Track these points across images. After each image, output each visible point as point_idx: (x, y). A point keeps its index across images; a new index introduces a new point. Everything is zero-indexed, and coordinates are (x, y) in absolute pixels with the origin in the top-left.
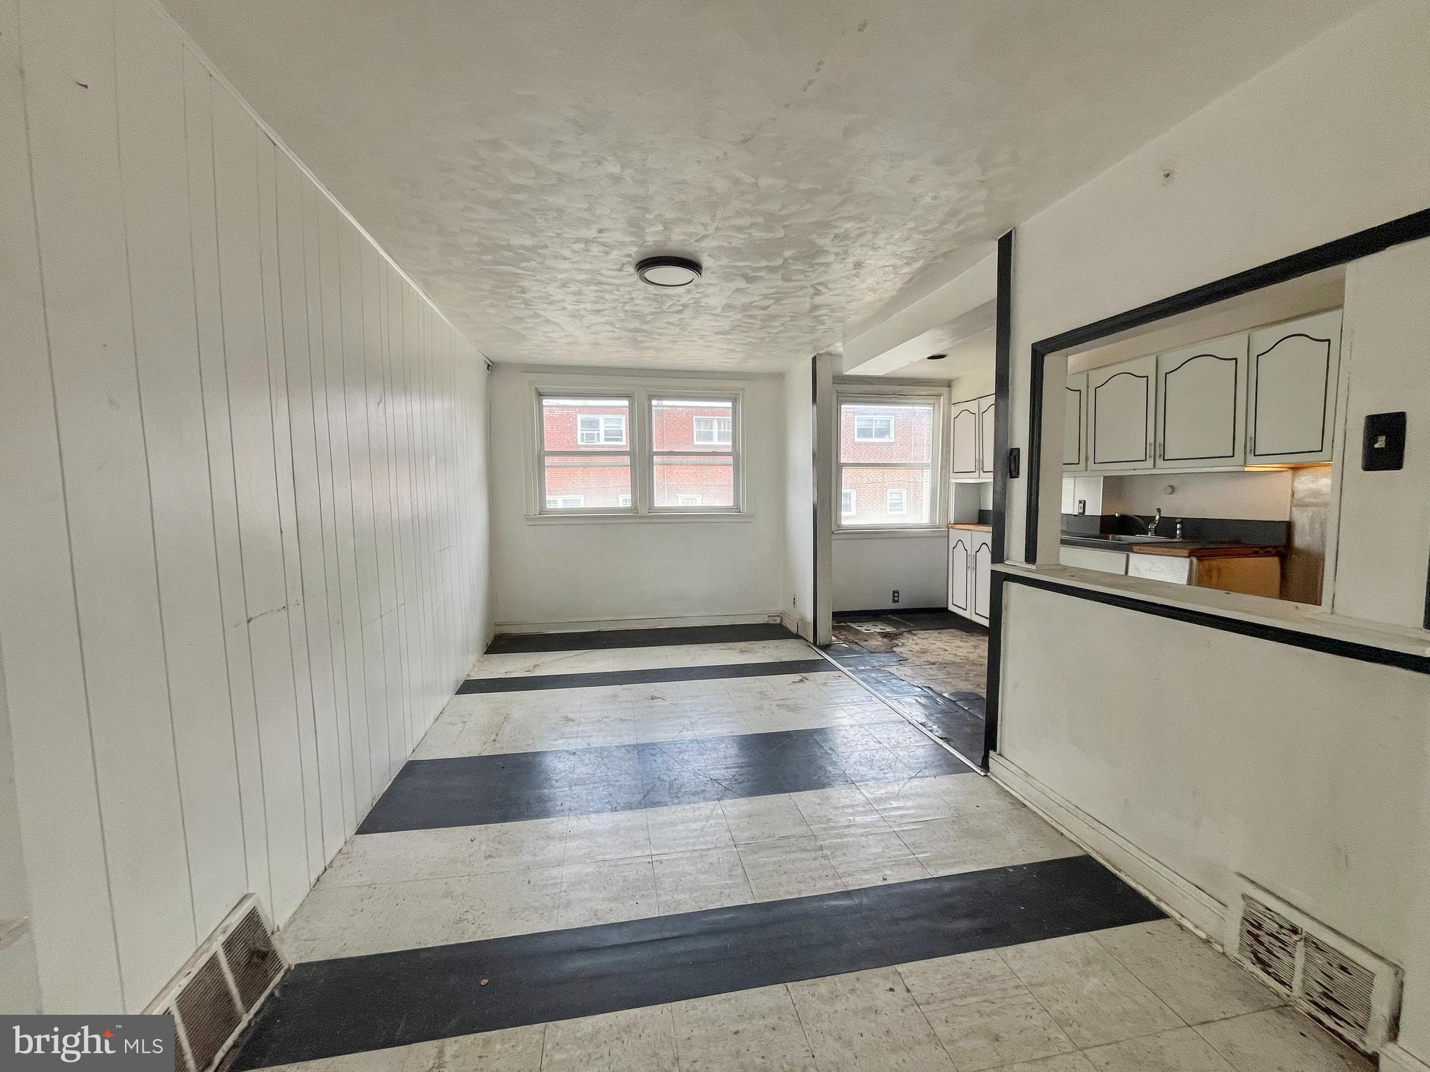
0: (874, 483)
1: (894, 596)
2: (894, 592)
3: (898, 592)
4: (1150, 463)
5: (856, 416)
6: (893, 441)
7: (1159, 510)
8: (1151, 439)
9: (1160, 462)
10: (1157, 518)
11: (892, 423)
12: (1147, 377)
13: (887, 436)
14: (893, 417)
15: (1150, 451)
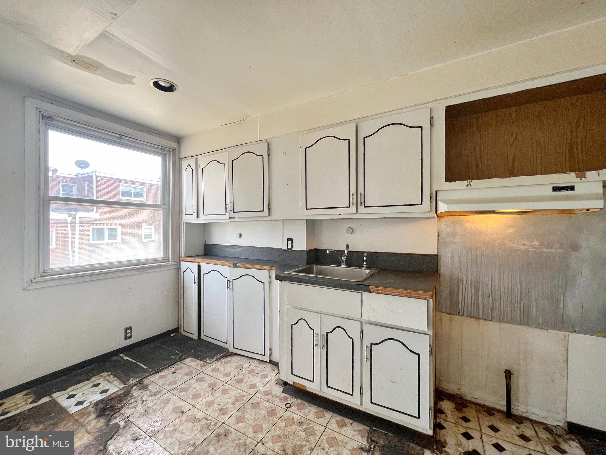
0: (133, 223)
1: (126, 333)
2: (126, 330)
3: (131, 328)
4: (353, 209)
5: (120, 184)
6: (145, 200)
7: (347, 246)
8: (353, 190)
9: (361, 209)
10: (346, 252)
11: (145, 190)
12: (349, 140)
13: (141, 197)
14: (145, 187)
15: (353, 199)
